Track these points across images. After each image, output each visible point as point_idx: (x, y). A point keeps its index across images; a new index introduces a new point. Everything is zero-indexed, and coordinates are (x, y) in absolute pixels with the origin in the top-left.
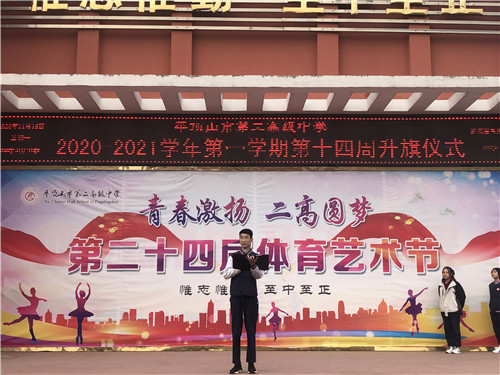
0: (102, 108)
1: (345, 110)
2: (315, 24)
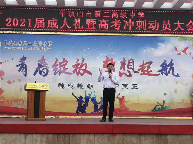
0: (27, 4)
1: (142, 7)
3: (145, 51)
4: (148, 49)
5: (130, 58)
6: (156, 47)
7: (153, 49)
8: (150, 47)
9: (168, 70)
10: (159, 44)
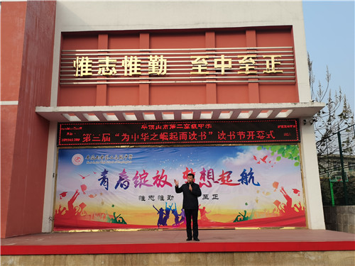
0: (108, 120)
1: (219, 118)
2: (205, 79)
3: (224, 161)
4: (227, 159)
5: (209, 168)
6: (235, 156)
7: (232, 158)
8: (229, 156)
9: (248, 179)
10: (238, 153)
